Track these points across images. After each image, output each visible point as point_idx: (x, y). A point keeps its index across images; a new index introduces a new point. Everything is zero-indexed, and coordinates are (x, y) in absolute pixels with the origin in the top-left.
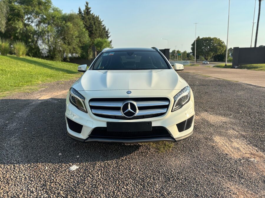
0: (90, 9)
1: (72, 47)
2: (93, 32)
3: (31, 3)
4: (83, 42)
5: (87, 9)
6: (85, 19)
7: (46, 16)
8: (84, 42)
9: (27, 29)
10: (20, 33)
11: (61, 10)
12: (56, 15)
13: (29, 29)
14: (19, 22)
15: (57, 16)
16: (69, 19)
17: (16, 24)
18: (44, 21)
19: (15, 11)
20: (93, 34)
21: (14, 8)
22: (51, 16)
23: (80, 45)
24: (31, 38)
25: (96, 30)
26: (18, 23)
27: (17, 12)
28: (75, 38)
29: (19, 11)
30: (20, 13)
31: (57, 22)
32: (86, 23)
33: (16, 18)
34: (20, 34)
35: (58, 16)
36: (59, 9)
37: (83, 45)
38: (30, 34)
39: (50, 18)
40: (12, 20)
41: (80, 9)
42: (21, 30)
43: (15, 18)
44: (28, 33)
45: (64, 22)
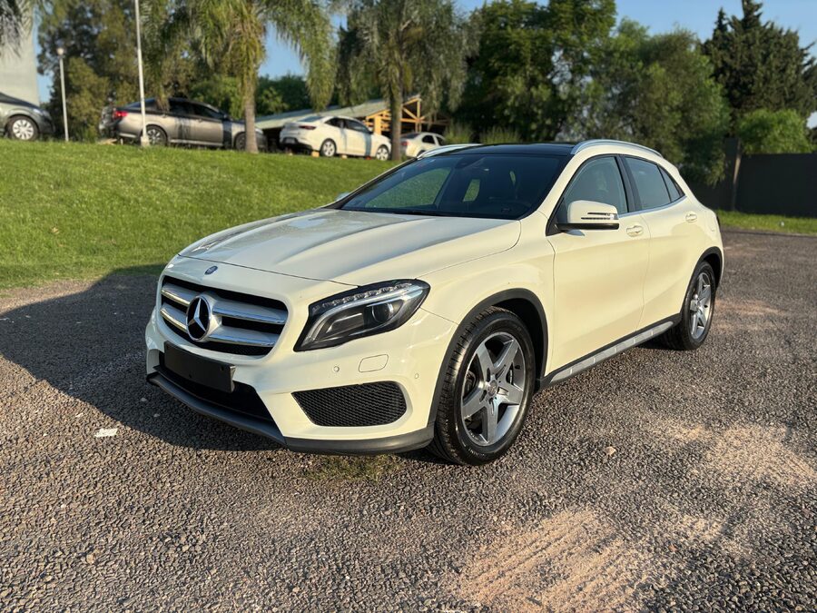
0: (757, 10)
1: (655, 141)
2: (754, 88)
3: (554, 19)
4: (697, 124)
5: (749, 9)
6: (732, 46)
7: (589, 51)
8: (701, 126)
9: (532, 95)
10: (513, 107)
11: (645, 27)
12: (620, 46)
13: (537, 96)
14: (516, 78)
15: (622, 49)
16: (657, 55)
17: (509, 83)
18: (581, 68)
19: (511, 47)
20: (754, 94)
21: (508, 41)
22: (605, 51)
23: (686, 136)
24: (536, 121)
25: (766, 80)
26: (512, 80)
27: (516, 49)
28: (666, 114)
29: (518, 48)
30: (522, 52)
31: (618, 67)
32: (732, 57)
33: (509, 69)
34: (512, 110)
35: (627, 46)
36: (637, 24)
37: (695, 136)
38: (535, 110)
39: (600, 56)
40: (501, 72)
41: (721, 15)
42: (516, 98)
43: (507, 67)
44: (532, 106)
45: (641, 64)
